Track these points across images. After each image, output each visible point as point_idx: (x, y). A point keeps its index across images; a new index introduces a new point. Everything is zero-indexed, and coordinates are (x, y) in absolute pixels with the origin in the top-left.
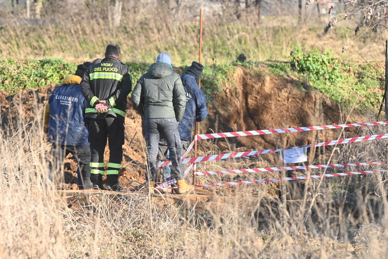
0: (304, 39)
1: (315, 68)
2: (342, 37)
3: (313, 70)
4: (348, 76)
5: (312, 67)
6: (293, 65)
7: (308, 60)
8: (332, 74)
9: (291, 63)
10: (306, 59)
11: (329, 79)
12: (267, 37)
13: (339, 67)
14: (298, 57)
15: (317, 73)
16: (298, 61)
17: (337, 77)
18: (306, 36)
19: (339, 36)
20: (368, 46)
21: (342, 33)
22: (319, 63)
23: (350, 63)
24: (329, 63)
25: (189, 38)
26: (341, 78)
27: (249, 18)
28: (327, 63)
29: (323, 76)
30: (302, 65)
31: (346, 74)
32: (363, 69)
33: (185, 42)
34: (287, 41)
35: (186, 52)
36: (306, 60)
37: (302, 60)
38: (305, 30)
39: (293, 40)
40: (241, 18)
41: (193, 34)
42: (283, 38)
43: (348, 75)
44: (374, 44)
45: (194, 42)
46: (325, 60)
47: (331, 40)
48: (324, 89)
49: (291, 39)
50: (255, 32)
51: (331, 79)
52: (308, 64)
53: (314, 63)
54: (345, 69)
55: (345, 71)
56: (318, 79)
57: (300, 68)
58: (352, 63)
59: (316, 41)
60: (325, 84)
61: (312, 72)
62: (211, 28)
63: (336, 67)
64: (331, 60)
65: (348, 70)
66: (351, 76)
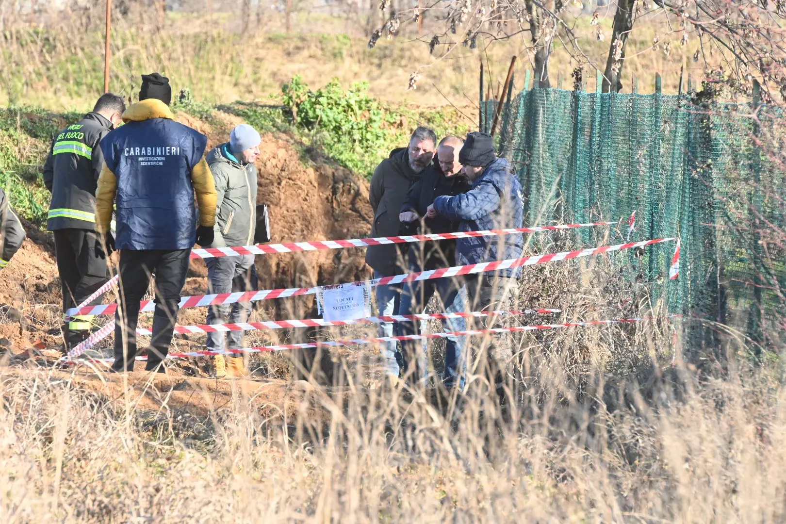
0: (257, 59)
1: (331, 119)
2: (335, 55)
3: (327, 123)
4: (398, 134)
5: (327, 116)
6: (287, 113)
7: (319, 103)
8: (367, 132)
9: (283, 108)
10: (313, 100)
11: (360, 141)
12: (183, 54)
13: (380, 116)
14: (298, 97)
15: (337, 129)
16: (298, 105)
17: (378, 137)
18: (262, 53)
19: (328, 54)
20: (387, 74)
21: (334, 48)
22: (341, 109)
23: (402, 108)
24: (360, 108)
25: (24, 54)
26: (385, 140)
27: (145, 16)
28: (356, 108)
29: (349, 133)
30: (307, 112)
31: (394, 131)
32: (429, 120)
33: (17, 65)
34: (224, 63)
35: (19, 85)
36: (315, 103)
37: (306, 103)
38: (259, 40)
39: (236, 60)
40: (130, 15)
41: (33, 48)
42: (214, 58)
43: (398, 132)
45: (34, 64)
46: (352, 102)
48: (352, 161)
49: (232, 59)
50: (159, 44)
51: (364, 142)
52: (317, 110)
53: (331, 109)
54: (392, 121)
55: (392, 124)
56: (339, 141)
57: (302, 119)
58: (406, 109)
59: (283, 64)
60: (353, 150)
61: (325, 126)
62: (69, 35)
63: (374, 118)
64: (364, 103)
65: (398, 122)
66: (403, 136)
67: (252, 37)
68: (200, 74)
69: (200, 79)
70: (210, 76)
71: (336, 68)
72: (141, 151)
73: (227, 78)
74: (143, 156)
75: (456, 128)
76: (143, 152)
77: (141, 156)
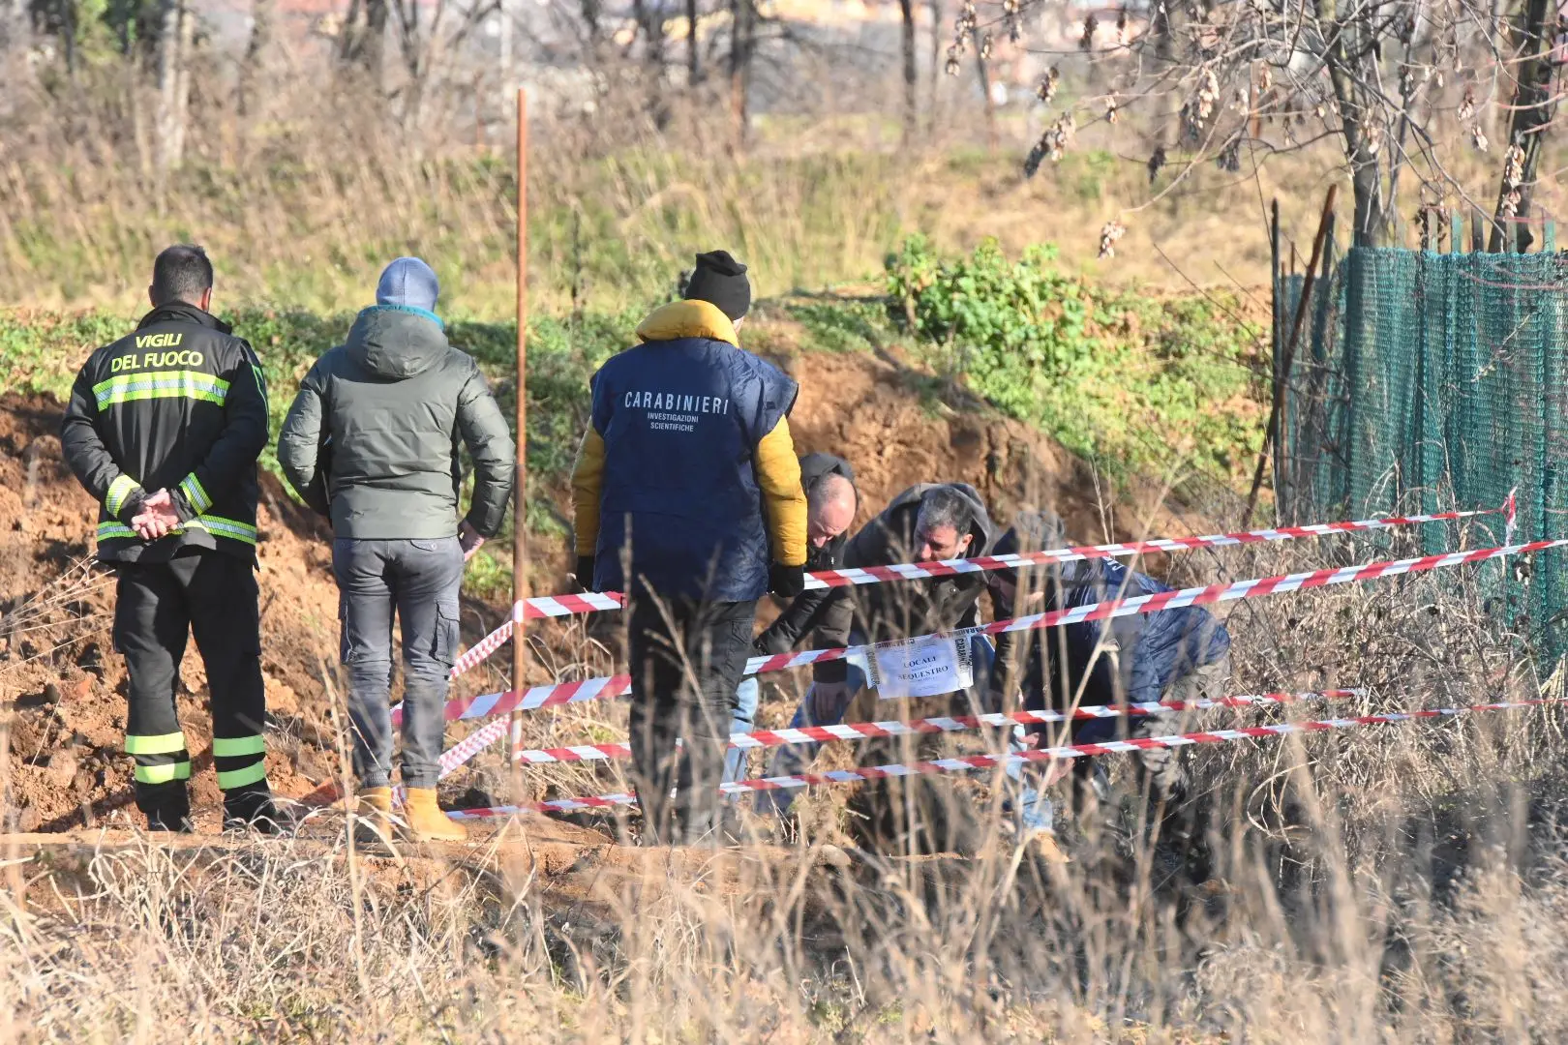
0: (929, 206)
1: (984, 319)
2: (1083, 193)
3: (976, 329)
4: (1121, 347)
5: (976, 315)
6: (896, 310)
7: (959, 289)
8: (1057, 344)
9: (888, 301)
10: (948, 283)
11: (1045, 364)
12: (780, 200)
13: (1084, 312)
14: (917, 278)
15: (996, 340)
16: (916, 294)
17: (1078, 355)
18: (938, 192)
19: (1070, 191)
20: (1189, 227)
21: (1082, 178)
22: (1003, 299)
23: (1127, 296)
24: (1042, 297)
25: (462, 209)
26: (1094, 359)
27: (703, 125)
28: (1033, 296)
29: (1020, 349)
30: (934, 309)
31: (1111, 340)
32: (1182, 318)
33: (449, 228)
34: (862, 214)
35: (454, 269)
36: (951, 290)
37: (933, 290)
38: (931, 167)
39: (886, 208)
40: (672, 127)
41: (480, 195)
42: (843, 205)
43: (1121, 343)
44: (1214, 221)
45: (484, 225)
46: (1026, 285)
47: (1039, 208)
48: (1026, 402)
49: (878, 206)
50: (731, 180)
51: (1052, 365)
52: (956, 304)
53: (984, 300)
54: (1108, 321)
55: (1108, 327)
56: (1001, 365)
57: (926, 322)
58: (1136, 297)
59: (979, 213)
60: (1028, 382)
61: (972, 335)
62: (552, 167)
63: (1069, 315)
64: (1049, 286)
65: (1120, 323)
66: (1132, 350)
67: (916, 161)
68: (812, 239)
69: (816, 248)
70: (835, 240)
71: (1086, 219)
72: (653, 400)
73: (869, 244)
74: (658, 410)
75: (1236, 331)
76: (659, 403)
77: (652, 410)
